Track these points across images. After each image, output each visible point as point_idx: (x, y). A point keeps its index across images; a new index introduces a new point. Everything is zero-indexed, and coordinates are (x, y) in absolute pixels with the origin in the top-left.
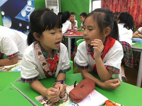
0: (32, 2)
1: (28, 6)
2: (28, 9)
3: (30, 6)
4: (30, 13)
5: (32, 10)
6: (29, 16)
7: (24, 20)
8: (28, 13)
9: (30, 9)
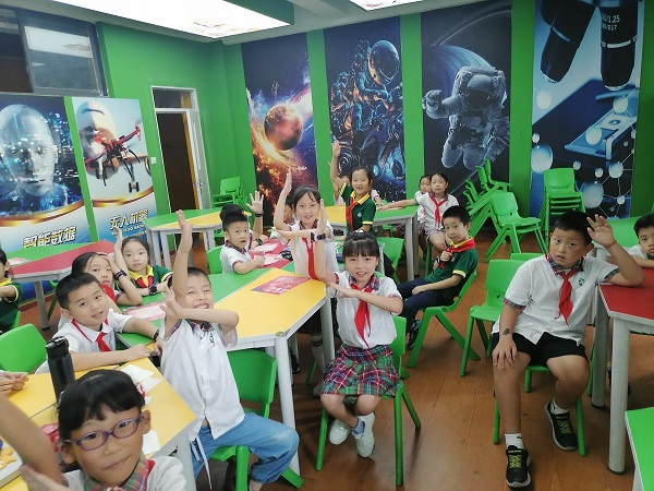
0: (631, 101)
1: (615, 113)
2: (611, 122)
3: (623, 114)
4: (616, 135)
5: (627, 122)
6: (610, 142)
7: (592, 152)
8: (607, 134)
9: (619, 122)
